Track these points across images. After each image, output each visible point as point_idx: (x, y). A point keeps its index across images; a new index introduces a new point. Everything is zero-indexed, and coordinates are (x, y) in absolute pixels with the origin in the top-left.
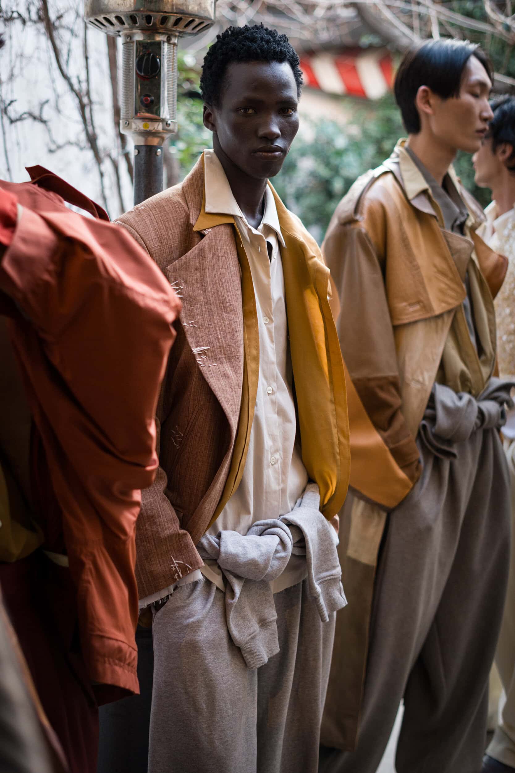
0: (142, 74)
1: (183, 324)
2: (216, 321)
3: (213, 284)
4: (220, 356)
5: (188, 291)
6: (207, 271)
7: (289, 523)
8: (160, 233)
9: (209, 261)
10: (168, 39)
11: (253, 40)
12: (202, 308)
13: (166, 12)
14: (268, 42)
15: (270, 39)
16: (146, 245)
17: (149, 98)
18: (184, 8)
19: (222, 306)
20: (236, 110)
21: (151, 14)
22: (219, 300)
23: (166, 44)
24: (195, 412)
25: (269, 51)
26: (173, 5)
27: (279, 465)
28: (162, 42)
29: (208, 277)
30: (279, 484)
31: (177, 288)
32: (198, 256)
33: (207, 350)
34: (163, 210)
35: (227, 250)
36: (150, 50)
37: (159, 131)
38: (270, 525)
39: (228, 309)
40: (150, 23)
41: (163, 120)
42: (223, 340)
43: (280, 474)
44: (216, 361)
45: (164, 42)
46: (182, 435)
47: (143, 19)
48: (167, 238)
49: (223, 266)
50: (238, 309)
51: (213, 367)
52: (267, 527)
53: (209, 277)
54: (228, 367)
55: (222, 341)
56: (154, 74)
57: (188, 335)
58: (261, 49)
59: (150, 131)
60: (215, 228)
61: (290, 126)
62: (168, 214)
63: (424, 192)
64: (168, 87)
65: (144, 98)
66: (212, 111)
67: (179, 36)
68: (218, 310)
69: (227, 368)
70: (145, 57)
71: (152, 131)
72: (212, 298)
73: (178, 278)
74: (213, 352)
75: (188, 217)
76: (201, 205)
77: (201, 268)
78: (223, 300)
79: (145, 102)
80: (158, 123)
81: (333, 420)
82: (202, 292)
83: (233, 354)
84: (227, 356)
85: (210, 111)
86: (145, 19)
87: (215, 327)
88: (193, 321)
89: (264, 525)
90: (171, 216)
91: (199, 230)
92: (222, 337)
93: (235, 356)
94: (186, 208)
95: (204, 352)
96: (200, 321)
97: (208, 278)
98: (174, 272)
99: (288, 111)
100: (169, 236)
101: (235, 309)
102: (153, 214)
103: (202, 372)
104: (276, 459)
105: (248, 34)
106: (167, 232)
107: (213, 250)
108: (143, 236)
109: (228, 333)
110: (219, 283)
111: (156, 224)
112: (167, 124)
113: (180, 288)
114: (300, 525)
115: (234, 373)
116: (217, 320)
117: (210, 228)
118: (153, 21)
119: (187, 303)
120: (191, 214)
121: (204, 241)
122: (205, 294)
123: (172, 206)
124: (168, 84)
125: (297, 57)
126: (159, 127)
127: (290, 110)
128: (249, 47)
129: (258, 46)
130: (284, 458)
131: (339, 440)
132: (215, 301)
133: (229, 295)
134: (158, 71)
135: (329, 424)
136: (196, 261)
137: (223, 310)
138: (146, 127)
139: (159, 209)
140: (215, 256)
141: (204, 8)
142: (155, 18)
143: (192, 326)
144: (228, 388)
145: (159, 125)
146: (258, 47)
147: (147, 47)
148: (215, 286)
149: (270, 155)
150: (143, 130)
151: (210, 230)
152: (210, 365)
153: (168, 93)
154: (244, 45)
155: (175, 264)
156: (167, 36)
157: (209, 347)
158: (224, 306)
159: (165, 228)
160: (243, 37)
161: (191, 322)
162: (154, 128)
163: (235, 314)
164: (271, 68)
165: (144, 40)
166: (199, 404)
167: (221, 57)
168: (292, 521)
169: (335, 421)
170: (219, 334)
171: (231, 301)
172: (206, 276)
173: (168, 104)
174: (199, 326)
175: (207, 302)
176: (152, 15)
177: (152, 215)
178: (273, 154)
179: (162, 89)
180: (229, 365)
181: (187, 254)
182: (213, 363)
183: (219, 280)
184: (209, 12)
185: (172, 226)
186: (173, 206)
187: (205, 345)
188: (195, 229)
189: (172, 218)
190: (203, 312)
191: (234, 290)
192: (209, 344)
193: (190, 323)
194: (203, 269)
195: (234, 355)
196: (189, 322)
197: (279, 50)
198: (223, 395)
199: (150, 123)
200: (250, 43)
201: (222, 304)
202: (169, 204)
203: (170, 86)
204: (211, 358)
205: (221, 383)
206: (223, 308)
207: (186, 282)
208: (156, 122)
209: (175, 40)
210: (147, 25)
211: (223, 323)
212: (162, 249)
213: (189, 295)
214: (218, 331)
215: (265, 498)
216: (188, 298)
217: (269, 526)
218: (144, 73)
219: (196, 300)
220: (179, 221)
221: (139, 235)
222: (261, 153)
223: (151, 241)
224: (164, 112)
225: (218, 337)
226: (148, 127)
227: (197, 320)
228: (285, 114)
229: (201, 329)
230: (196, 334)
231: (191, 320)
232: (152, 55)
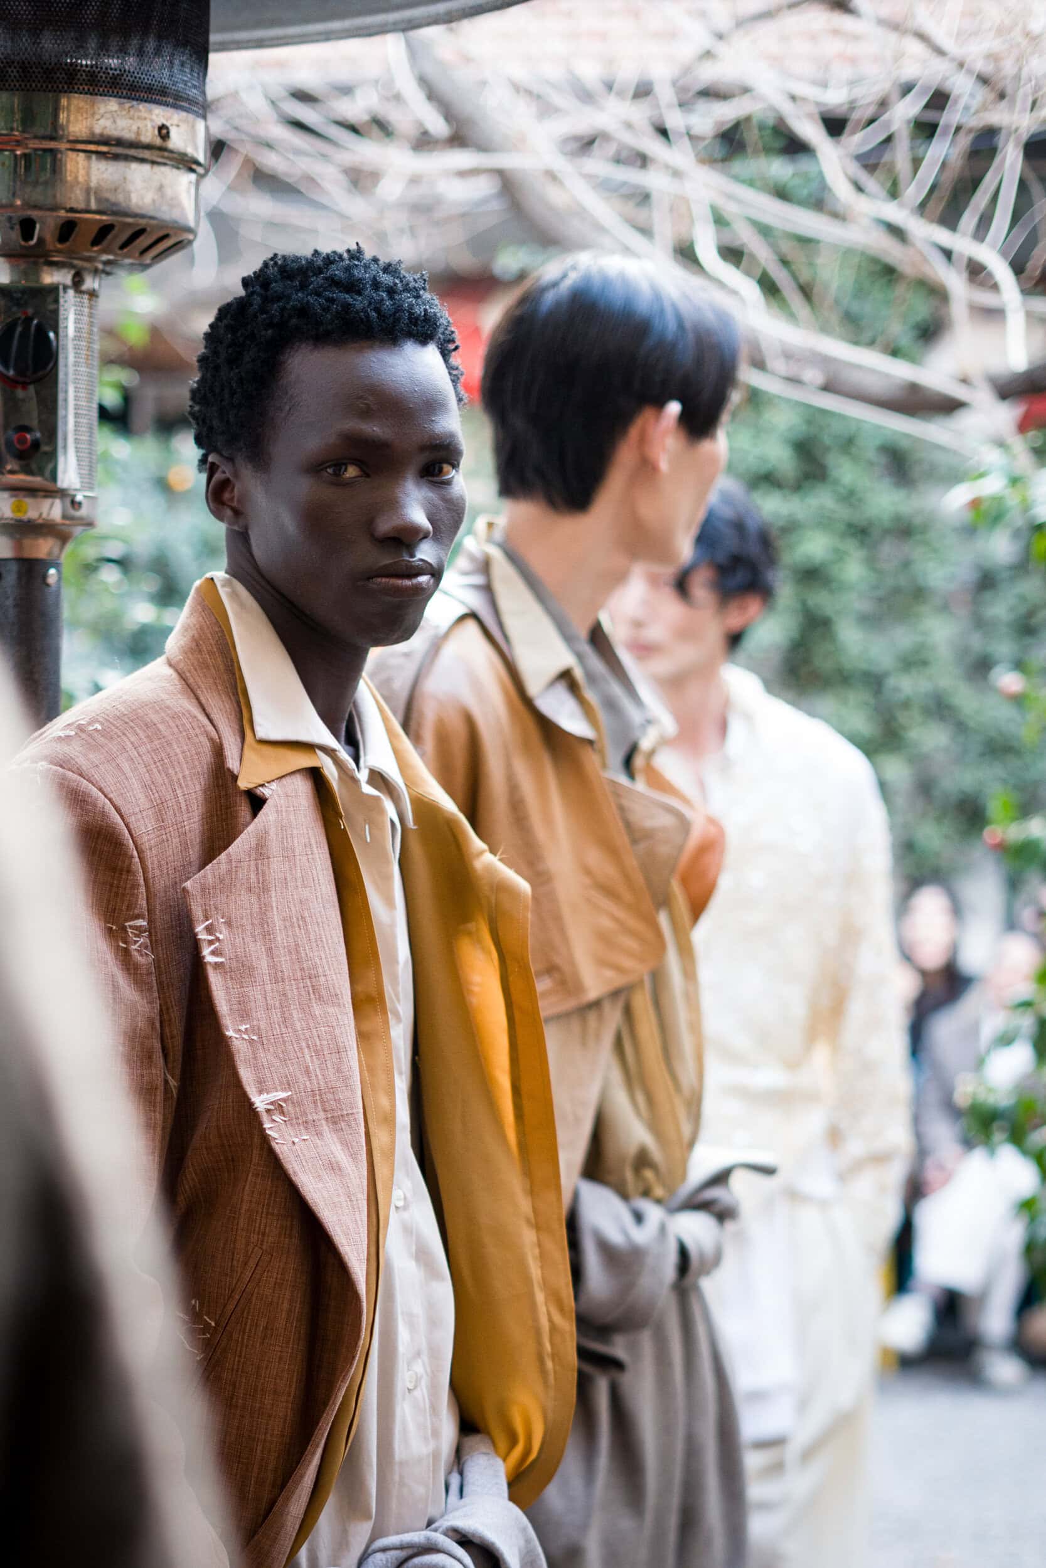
0: (11, 373)
1: (227, 1033)
2: (298, 1025)
3: (286, 927)
4: (315, 1117)
5: (233, 945)
6: (273, 894)
7: (463, 1539)
8: (156, 795)
9: (276, 866)
10: (76, 279)
11: (353, 286)
12: (265, 991)
13: (72, 210)
14: (391, 291)
15: (396, 284)
16: (127, 825)
17: (28, 436)
18: (121, 198)
19: (309, 984)
20: (314, 468)
21: (34, 214)
22: (302, 969)
23: (71, 292)
24: (252, 1264)
25: (397, 315)
26: (88, 191)
27: (425, 1391)
28: (61, 287)
29: (275, 909)
30: (426, 1439)
31: (211, 938)
32: (253, 856)
33: (285, 1100)
34: (156, 734)
35: (309, 838)
36: (30, 311)
37: (53, 520)
38: (418, 1547)
39: (324, 993)
40: (32, 238)
41: (62, 493)
42: (318, 1073)
43: (428, 1414)
44: (306, 1128)
45: (65, 288)
46: (213, 1324)
47: (12, 228)
48: (175, 807)
49: (303, 881)
50: (343, 992)
51: (303, 1143)
52: (410, 1552)
53: (277, 908)
54: (334, 1143)
55: (316, 1076)
56: (41, 373)
57: (241, 1060)
58: (378, 310)
59: (29, 521)
60: (284, 781)
61: (448, 509)
62: (169, 744)
63: (566, 676)
64: (77, 407)
65: (15, 437)
66: (236, 475)
67: (104, 271)
68: (300, 994)
69: (333, 1147)
70: (19, 329)
71: (35, 520)
72: (284, 962)
73: (214, 912)
74: (299, 1105)
75: (218, 752)
76: (241, 719)
77: (261, 885)
78: (309, 969)
79: (18, 446)
80: (48, 501)
81: (535, 1272)
82: (263, 950)
83: (342, 1110)
84: (330, 1116)
85: (228, 475)
86: (17, 227)
87: (298, 1041)
88: (248, 1026)
89: (401, 1547)
90: (178, 751)
91: (251, 786)
92: (315, 1066)
93: (348, 1114)
94: (210, 728)
95: (278, 1107)
96: (263, 1025)
97: (275, 913)
98: (203, 896)
99: (441, 470)
100: (178, 802)
101: (339, 992)
102: (132, 743)
103: (281, 1156)
104: (417, 1376)
105: (336, 271)
106: (174, 790)
107: (283, 838)
108: (118, 802)
109: (328, 1057)
110: (299, 927)
111: (145, 770)
112: (73, 502)
113: (218, 939)
114: (493, 1544)
115: (350, 1160)
116: (299, 1021)
117: (273, 781)
118: (39, 234)
119: (232, 978)
120: (226, 746)
121: (266, 815)
122: (270, 952)
123: (174, 722)
124: (77, 398)
125: (453, 332)
126: (54, 511)
127: (446, 467)
128: (347, 307)
129: (370, 304)
130: (433, 1372)
131: (550, 1320)
132: (294, 971)
133: (323, 956)
134: (51, 365)
135: (527, 1280)
136: (249, 866)
137: (312, 996)
138: (19, 511)
139: (145, 731)
140: (289, 855)
141: (172, 199)
142: (43, 223)
143: (246, 1037)
144: (343, 1199)
145: (52, 505)
146: (368, 306)
147: (22, 302)
148: (290, 933)
149: (407, 583)
150: (12, 519)
151: (274, 786)
152: (296, 1140)
153: (76, 422)
154: (331, 301)
155: (204, 877)
156: (73, 272)
157: (290, 1093)
158: (313, 986)
159: (166, 781)
160: (326, 279)
161: (243, 1028)
162: (41, 515)
163: (339, 1005)
164: (404, 359)
165: (12, 282)
166: (262, 1241)
167: (270, 332)
168: (473, 1535)
169: (539, 1272)
170: (308, 1057)
171: (328, 972)
172: (272, 907)
173: (77, 450)
174: (260, 1037)
175: (277, 977)
176: (35, 218)
177: (130, 746)
178: (414, 581)
179: (61, 413)
180: (336, 1140)
181: (230, 848)
182: (301, 1135)
183: (298, 919)
184: (183, 209)
185: (184, 777)
186: (178, 723)
187: (279, 1088)
188: (243, 784)
189: (181, 756)
190: (269, 1002)
191: (333, 943)
192: (289, 1085)
193: (240, 1030)
194: (265, 889)
195: (345, 1112)
196: (240, 1028)
197: (419, 310)
198: (335, 1218)
199: (29, 501)
200: (347, 296)
201: (308, 980)
202: (167, 719)
203: (82, 403)
204: (294, 1121)
205: (327, 1185)
206: (311, 989)
207: (229, 924)
208: (46, 497)
209: (94, 282)
210: (23, 243)
211: (314, 1030)
212: (164, 837)
213: (236, 957)
214: (306, 1050)
215: (397, 1478)
216: (234, 965)
217: (415, 1550)
218: (15, 370)
219: (251, 969)
220: (196, 763)
221: (110, 800)
222: (384, 580)
223: (139, 816)
224: (65, 472)
225: (307, 1067)
226: (26, 512)
227: (255, 1023)
228: (436, 479)
229: (265, 1046)
230: (255, 1058)
231: (242, 1022)
232: (35, 322)
